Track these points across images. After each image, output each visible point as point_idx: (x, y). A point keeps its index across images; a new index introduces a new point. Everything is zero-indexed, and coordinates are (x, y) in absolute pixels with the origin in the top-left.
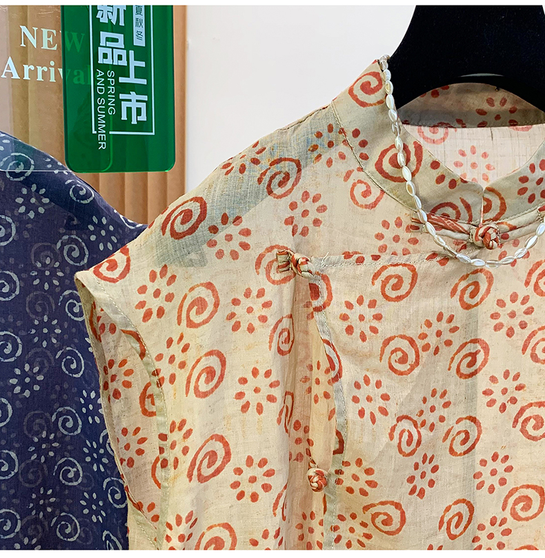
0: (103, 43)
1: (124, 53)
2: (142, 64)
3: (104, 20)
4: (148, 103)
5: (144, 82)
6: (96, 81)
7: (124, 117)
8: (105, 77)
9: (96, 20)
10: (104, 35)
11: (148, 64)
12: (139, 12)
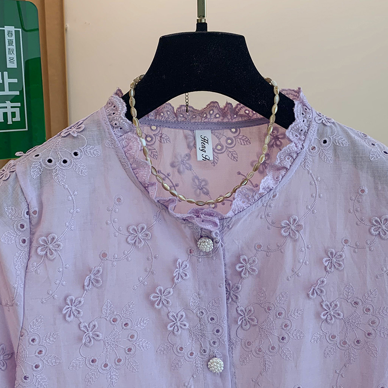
2: (16, 81)
4: (21, 108)
5: (17, 93)
12: (10, 43)
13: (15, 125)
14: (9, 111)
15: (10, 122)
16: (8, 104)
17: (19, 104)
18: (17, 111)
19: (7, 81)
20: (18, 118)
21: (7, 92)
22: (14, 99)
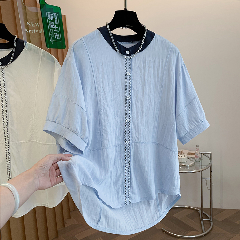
0: (50, 24)
1: (54, 25)
2: (58, 28)
3: (50, 19)
4: (60, 35)
5: (58, 31)
6: (50, 31)
7: (56, 38)
8: (51, 30)
9: (48, 19)
10: (50, 22)
11: (59, 28)
12: (56, 18)
13: (59, 40)
14: (57, 36)
15: (57, 39)
16: (57, 34)
17: (59, 34)
18: (59, 36)
19: (56, 28)
20: (59, 38)
21: (56, 31)
22: (58, 33)
